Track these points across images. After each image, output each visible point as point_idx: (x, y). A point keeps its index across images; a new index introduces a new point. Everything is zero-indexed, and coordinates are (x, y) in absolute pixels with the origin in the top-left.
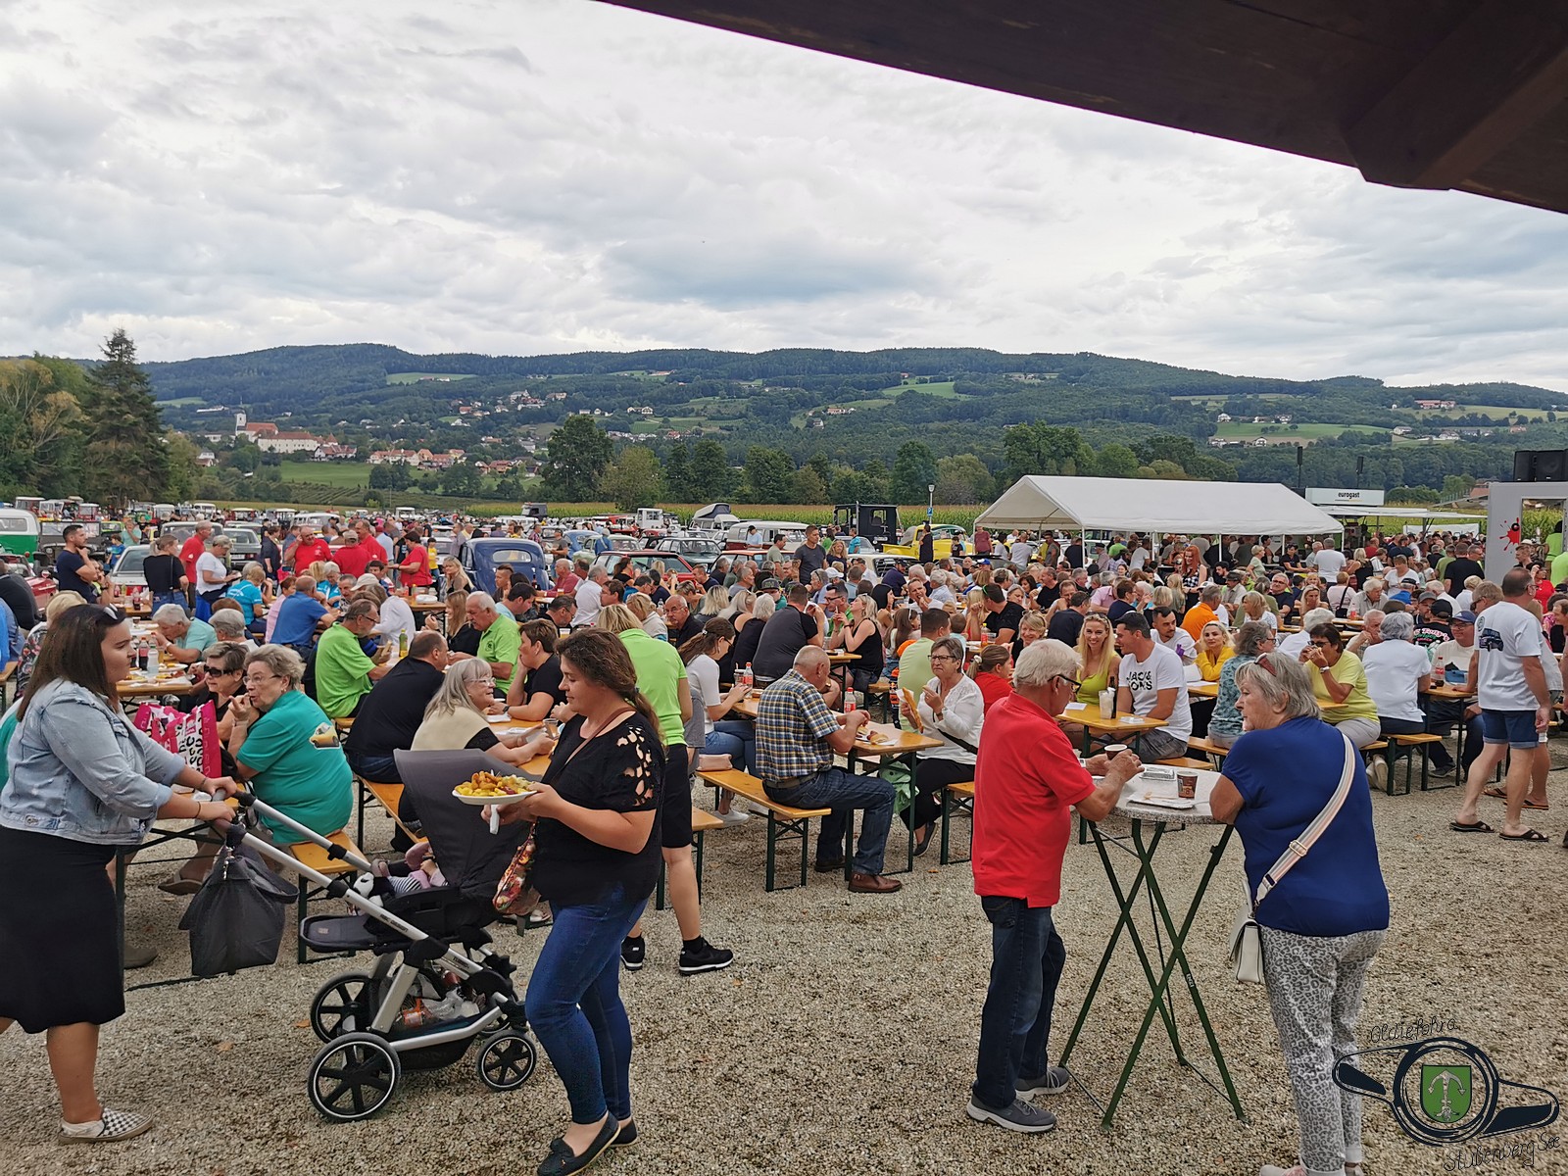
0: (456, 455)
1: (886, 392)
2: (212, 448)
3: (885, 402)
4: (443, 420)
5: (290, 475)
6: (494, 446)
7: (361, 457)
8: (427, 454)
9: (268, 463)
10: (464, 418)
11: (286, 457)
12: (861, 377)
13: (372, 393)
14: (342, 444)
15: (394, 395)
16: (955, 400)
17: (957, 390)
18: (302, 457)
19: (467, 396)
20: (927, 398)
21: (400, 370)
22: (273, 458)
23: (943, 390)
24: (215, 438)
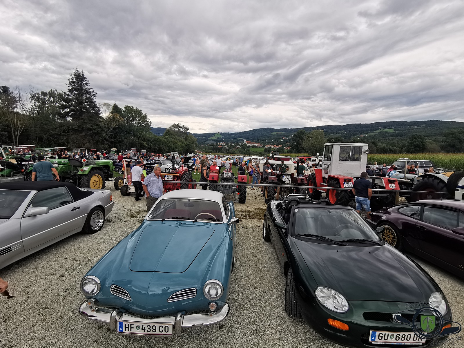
0: (280, 146)
1: (375, 132)
2: (240, 146)
3: (375, 134)
4: (279, 140)
5: (251, 150)
6: (288, 144)
7: (263, 147)
8: (275, 146)
9: (248, 148)
10: (283, 140)
11: (251, 147)
12: (369, 129)
13: (268, 136)
14: (260, 144)
15: (271, 136)
16: (394, 132)
17: (394, 130)
18: (254, 147)
19: (284, 136)
20: (386, 132)
21: (273, 132)
22: (249, 147)
23: (391, 130)
24: (240, 144)
